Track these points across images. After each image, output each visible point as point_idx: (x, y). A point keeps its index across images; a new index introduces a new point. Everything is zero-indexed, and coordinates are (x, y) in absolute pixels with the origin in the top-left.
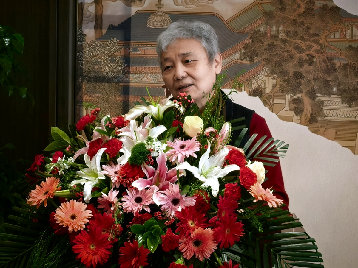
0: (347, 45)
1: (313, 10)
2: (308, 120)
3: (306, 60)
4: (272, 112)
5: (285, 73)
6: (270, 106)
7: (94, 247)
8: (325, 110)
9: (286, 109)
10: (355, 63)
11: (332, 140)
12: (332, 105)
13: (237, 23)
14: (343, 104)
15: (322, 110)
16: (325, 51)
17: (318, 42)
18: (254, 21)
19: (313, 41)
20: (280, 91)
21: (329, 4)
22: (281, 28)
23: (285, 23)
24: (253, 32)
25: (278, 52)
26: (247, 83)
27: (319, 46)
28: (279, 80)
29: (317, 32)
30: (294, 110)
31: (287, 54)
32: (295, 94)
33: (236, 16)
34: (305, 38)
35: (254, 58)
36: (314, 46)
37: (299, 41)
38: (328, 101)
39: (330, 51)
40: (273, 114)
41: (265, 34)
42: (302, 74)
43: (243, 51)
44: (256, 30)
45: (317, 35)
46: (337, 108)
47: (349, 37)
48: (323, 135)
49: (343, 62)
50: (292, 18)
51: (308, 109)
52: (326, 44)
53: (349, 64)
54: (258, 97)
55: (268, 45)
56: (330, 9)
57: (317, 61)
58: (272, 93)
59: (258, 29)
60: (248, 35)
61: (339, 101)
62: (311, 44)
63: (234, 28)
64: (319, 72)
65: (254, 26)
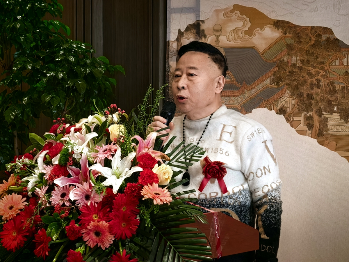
0: (344, 71)
1: (320, 41)
2: (317, 134)
3: (315, 84)
4: (292, 127)
5: (301, 95)
6: (291, 122)
8: (329, 126)
9: (302, 124)
11: (333, 151)
12: (333, 121)
13: (268, 54)
14: (341, 120)
15: (327, 125)
16: (329, 76)
17: (324, 69)
18: (280, 52)
19: (320, 68)
20: (298, 110)
21: (332, 36)
22: (298, 58)
23: (301, 53)
24: (279, 61)
25: (296, 78)
26: (275, 103)
27: (324, 72)
28: (297, 100)
29: (323, 61)
30: (307, 125)
31: (302, 79)
32: (308, 113)
33: (267, 48)
34: (315, 65)
35: (280, 83)
36: (321, 72)
37: (310, 68)
38: (330, 118)
39: (332, 76)
40: (293, 128)
41: (288, 62)
42: (312, 95)
43: (272, 77)
44: (281, 60)
45: (323, 63)
46: (337, 124)
47: (345, 64)
48: (327, 146)
49: (341, 85)
50: (306, 49)
51: (317, 125)
52: (330, 70)
53: (346, 87)
54: (282, 115)
55: (289, 72)
56: (332, 40)
57: (323, 85)
58: (292, 112)
59: (282, 59)
60: (276, 63)
61: (339, 118)
62: (319, 70)
63: (266, 58)
64: (325, 94)
65: (280, 57)
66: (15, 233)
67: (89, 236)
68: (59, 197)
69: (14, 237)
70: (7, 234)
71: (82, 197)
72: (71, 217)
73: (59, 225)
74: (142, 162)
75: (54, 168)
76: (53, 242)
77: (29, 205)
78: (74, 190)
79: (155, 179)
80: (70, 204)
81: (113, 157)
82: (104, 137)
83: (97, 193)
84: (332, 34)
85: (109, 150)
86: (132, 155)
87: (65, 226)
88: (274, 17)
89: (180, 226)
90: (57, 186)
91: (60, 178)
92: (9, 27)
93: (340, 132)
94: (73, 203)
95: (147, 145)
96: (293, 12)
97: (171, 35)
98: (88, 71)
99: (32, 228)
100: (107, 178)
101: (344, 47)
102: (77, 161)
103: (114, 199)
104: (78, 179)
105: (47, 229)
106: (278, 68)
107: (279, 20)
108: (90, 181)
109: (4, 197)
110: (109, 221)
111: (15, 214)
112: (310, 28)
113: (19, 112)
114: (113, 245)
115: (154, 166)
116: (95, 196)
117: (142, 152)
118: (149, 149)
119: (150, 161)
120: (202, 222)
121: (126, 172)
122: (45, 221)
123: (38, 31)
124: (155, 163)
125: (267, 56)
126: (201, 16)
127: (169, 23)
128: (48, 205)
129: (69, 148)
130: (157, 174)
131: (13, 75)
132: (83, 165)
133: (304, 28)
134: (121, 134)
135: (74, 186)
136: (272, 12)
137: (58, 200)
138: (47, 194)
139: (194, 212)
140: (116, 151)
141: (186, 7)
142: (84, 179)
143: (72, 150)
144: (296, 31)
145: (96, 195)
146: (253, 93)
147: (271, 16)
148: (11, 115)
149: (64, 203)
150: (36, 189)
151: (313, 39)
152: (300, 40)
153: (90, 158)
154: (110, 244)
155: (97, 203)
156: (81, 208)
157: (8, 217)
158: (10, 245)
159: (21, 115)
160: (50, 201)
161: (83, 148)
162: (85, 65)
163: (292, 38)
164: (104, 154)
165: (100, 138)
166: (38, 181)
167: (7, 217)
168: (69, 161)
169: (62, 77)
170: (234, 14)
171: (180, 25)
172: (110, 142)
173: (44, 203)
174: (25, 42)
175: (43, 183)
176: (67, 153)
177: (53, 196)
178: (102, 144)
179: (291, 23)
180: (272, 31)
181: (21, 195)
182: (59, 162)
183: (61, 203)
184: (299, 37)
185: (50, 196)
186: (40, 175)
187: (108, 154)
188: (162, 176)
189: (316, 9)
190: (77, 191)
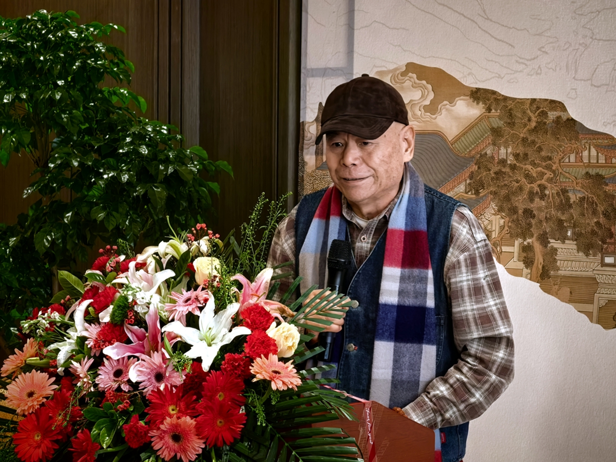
0: (584, 172)
1: (545, 123)
2: (539, 275)
3: (537, 193)
4: (500, 263)
5: (513, 210)
6: (498, 254)
7: (39, 437)
8: (558, 261)
9: (515, 259)
10: (592, 196)
11: (566, 302)
12: (565, 254)
13: (463, 144)
14: (578, 253)
15: (555, 261)
16: (559, 180)
17: (551, 168)
18: (480, 141)
19: (546, 166)
20: (509, 234)
21: (564, 115)
22: (510, 150)
23: (514, 143)
24: (479, 156)
25: (506, 182)
27: (551, 173)
28: (507, 219)
29: (550, 154)
30: (523, 260)
31: (517, 185)
32: (525, 239)
33: (460, 134)
34: (536, 162)
35: (480, 191)
36: (546, 174)
37: (529, 167)
38: (562, 248)
39: (564, 180)
42: (532, 211)
43: (468, 181)
44: (483, 153)
45: (550, 159)
46: (572, 259)
47: (586, 161)
48: (556, 295)
49: (579, 195)
50: (522, 135)
51: (539, 259)
52: (560, 171)
53: (586, 197)
55: (495, 173)
56: (565, 122)
57: (549, 194)
58: (500, 238)
59: (485, 151)
60: (474, 159)
61: (575, 249)
62: (543, 170)
63: (458, 150)
64: (552, 209)
65: (481, 148)
66: (38, 436)
67: (163, 441)
68: (112, 376)
69: (36, 442)
70: (25, 437)
71: (149, 377)
72: (132, 410)
73: (113, 423)
74: (249, 319)
75: (103, 328)
76: (101, 452)
77: (60, 390)
78: (137, 365)
79: (272, 348)
80: (129, 388)
81: (201, 312)
82: (184, 277)
83: (176, 369)
84: (564, 112)
85: (195, 299)
86: (233, 308)
87: (123, 425)
88: (471, 83)
89: (313, 424)
90: (108, 358)
91: (114, 345)
92: (44, 98)
93: (577, 271)
94: (135, 386)
95: (257, 291)
96: (502, 76)
97: (307, 111)
98: (171, 170)
99: (66, 427)
100: (192, 346)
101: (584, 132)
102: (140, 317)
103: (205, 380)
104: (143, 346)
105: (92, 429)
106: (477, 166)
107: (479, 89)
108: (163, 350)
109: (19, 376)
110: (196, 417)
111: (37, 404)
112: (529, 101)
113: (58, 235)
114: (201, 455)
115: (269, 326)
116: (172, 375)
117: (249, 303)
118: (259, 297)
119: (262, 318)
120: (348, 417)
121: (224, 335)
122: (89, 416)
123: (91, 106)
124: (271, 321)
125: (459, 147)
127: (303, 93)
128: (92, 389)
129: (129, 295)
130: (275, 338)
131: (49, 175)
132: (150, 323)
133: (520, 101)
134: (215, 273)
135: (136, 359)
136: (469, 74)
137: (109, 382)
138: (92, 372)
139: (334, 401)
140: (206, 300)
141: (331, 66)
142: (152, 347)
143: (133, 299)
144: (507, 107)
145: (174, 373)
147: (466, 81)
148: (45, 240)
149: (119, 386)
150: (72, 364)
151: (534, 119)
152: (513, 121)
153: (162, 312)
154: (197, 455)
155: (176, 387)
156: (149, 394)
157: (26, 409)
158: (31, 456)
159: (62, 241)
160: (97, 382)
161: (152, 296)
162: (167, 161)
163: (500, 118)
164: (186, 306)
165: (178, 279)
166: (76, 350)
167: (24, 410)
168: (129, 317)
169: (128, 179)
170: (407, 78)
171: (322, 97)
172: (196, 285)
173: (86, 386)
174: (70, 122)
175: (84, 354)
176: (125, 304)
177: (100, 374)
178: (182, 289)
179: (498, 93)
180: (468, 106)
181: (47, 373)
182: (111, 319)
183: (115, 385)
184: (511, 115)
185: (96, 375)
186: (79, 340)
187: (194, 306)
188: (283, 341)
189: (539, 71)
190: (142, 367)
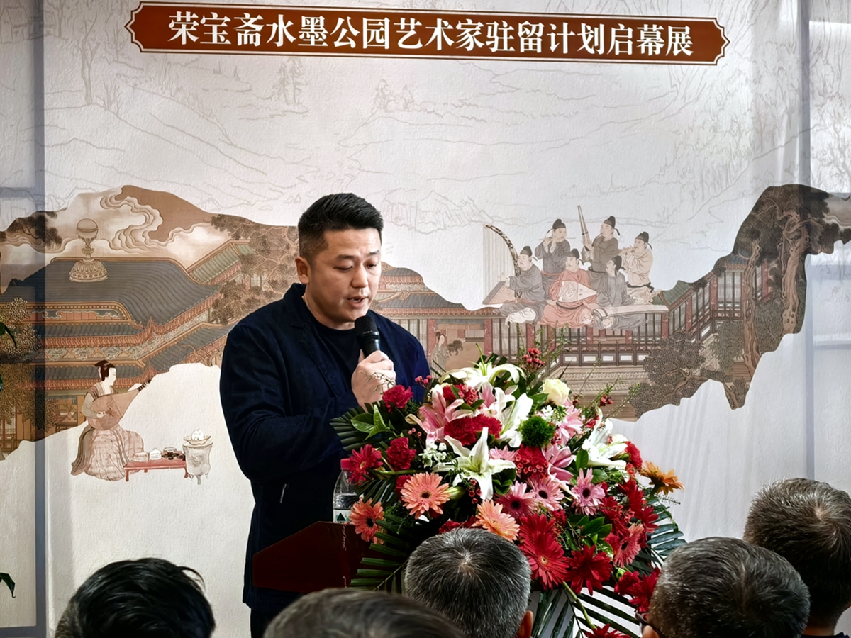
13: (203, 271)
18: (226, 269)
23: (269, 270)
24: (225, 284)
33: (200, 262)
35: (229, 319)
43: (212, 310)
44: (230, 281)
50: (279, 263)
55: (247, 301)
59: (233, 279)
60: (218, 287)
63: (198, 278)
65: (227, 276)
88: (212, 209)
96: (253, 203)
106: (223, 295)
107: (223, 215)
112: (287, 229)
125: (199, 275)
126: (48, 204)
133: (277, 228)
141: (9, 186)
144: (259, 234)
146: (171, 338)
151: (293, 246)
152: (268, 248)
163: (251, 245)
170: (124, 202)
179: (248, 220)
180: (209, 232)
184: (264, 243)
